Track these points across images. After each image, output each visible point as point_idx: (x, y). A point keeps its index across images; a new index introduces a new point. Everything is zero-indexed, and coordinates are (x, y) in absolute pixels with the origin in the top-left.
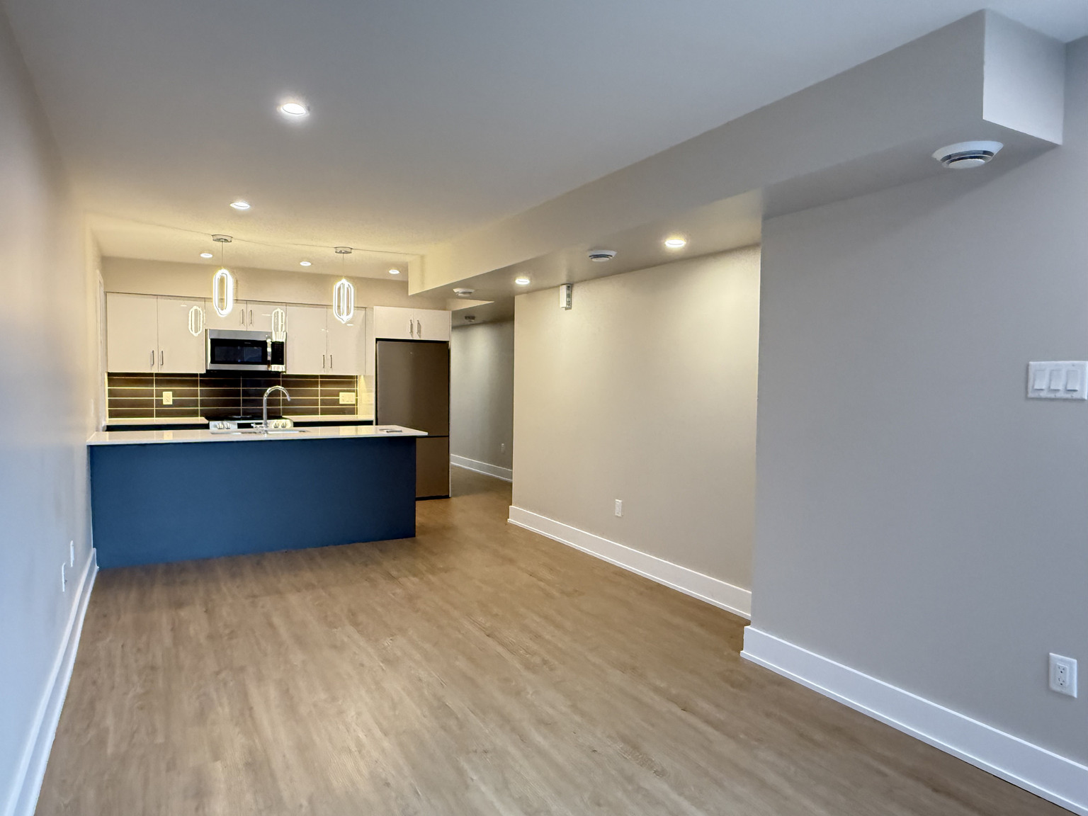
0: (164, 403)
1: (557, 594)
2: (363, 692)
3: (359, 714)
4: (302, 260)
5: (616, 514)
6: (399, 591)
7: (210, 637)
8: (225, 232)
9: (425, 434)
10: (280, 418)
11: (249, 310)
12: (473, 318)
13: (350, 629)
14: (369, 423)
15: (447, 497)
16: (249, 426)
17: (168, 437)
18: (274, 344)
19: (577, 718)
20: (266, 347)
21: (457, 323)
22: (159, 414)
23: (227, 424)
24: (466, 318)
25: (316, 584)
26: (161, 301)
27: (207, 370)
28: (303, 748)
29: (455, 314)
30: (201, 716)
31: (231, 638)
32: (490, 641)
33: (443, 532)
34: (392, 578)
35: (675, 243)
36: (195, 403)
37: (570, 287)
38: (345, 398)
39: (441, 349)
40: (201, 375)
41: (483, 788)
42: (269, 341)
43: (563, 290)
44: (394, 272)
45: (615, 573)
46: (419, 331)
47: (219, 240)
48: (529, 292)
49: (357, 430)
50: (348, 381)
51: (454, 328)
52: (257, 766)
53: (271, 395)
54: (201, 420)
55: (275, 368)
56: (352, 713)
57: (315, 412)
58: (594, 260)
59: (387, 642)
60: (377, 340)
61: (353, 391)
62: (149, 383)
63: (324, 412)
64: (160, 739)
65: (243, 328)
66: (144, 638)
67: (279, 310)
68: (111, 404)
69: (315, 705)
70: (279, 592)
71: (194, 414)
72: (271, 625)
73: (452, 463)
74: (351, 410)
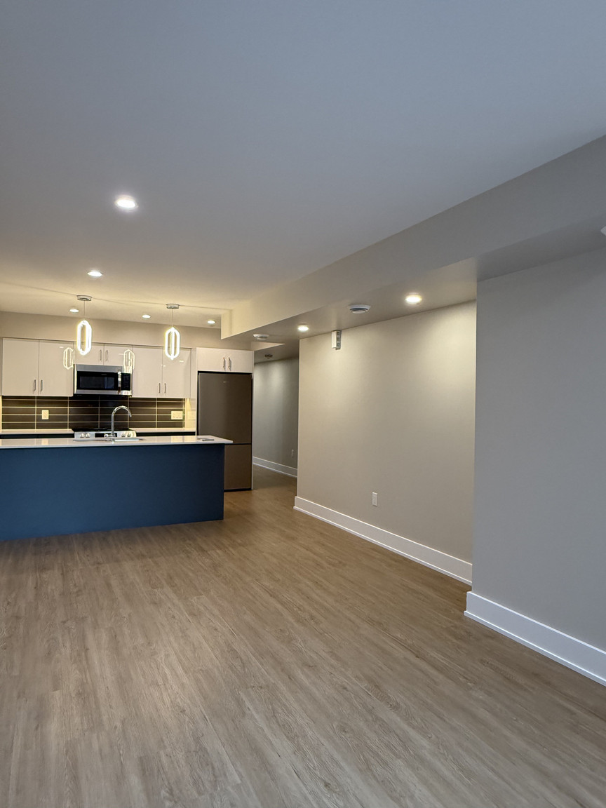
0: (43, 418)
1: (326, 565)
2: (172, 639)
3: (167, 656)
4: (143, 313)
5: (373, 504)
6: (207, 560)
7: (63, 594)
8: (87, 293)
9: (231, 442)
10: (127, 430)
11: (105, 350)
12: (271, 356)
13: (168, 589)
14: (192, 434)
15: (250, 489)
16: (102, 435)
17: (45, 443)
18: (123, 375)
19: (333, 662)
20: (118, 377)
21: (259, 360)
22: (39, 427)
23: (89, 434)
24: (266, 356)
25: (146, 554)
26: (42, 344)
27: (74, 395)
28: (123, 681)
29: (257, 353)
30: (49, 655)
31: (78, 596)
32: (272, 600)
33: (246, 517)
34: (203, 550)
35: (413, 299)
36: (64, 418)
37: (339, 332)
38: (175, 415)
39: (246, 379)
40: (70, 398)
41: (256, 716)
42: (119, 373)
43: (334, 335)
44: (211, 322)
45: (373, 549)
46: (230, 366)
47: (82, 299)
48: (309, 336)
49: (183, 439)
50: (178, 403)
51: (256, 364)
52: (85, 695)
53: (117, 413)
54: (69, 431)
55: (124, 393)
56: (162, 655)
57: (152, 426)
58: (354, 312)
59: (194, 600)
60: (199, 372)
61: (181, 410)
62: (33, 404)
63: (160, 426)
64: (16, 673)
65: (101, 364)
66: (13, 595)
67: (128, 350)
68: (4, 419)
69: (135, 648)
70: (117, 561)
71: (64, 426)
72: (109, 585)
73: (253, 463)
74: (180, 424)
